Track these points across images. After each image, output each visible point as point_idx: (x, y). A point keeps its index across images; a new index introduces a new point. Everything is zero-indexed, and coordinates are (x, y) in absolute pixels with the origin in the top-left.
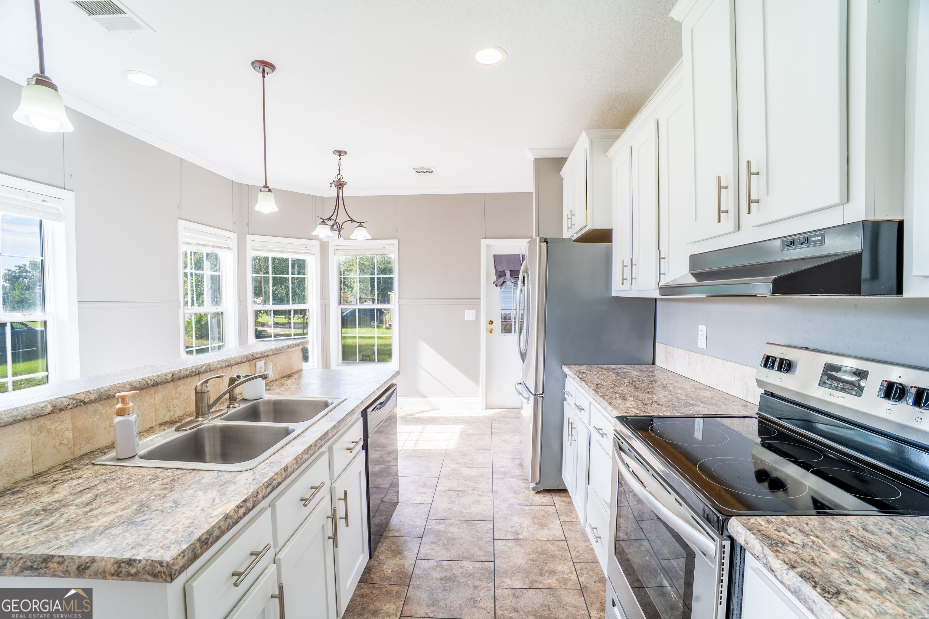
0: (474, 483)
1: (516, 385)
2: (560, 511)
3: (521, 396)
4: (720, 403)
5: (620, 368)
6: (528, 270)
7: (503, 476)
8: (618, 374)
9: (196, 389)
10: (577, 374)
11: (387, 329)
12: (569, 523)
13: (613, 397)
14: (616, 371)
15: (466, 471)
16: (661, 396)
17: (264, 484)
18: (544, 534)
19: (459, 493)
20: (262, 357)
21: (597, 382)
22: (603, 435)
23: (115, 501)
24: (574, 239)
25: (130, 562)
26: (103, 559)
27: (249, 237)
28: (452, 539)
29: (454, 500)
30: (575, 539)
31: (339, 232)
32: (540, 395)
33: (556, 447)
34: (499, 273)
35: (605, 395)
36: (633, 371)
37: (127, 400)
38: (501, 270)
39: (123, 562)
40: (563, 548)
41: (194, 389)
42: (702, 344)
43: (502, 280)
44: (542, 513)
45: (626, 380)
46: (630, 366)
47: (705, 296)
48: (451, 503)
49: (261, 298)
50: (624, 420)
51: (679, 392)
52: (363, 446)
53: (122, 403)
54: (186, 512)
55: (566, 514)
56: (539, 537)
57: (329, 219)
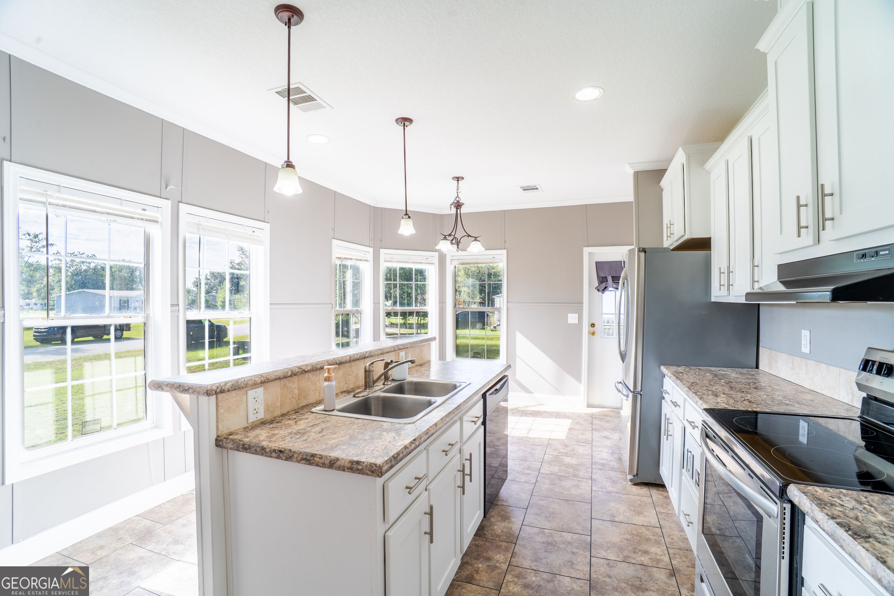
0: (574, 470)
1: (616, 384)
2: (656, 502)
3: (620, 393)
4: (819, 405)
5: (719, 371)
6: (628, 277)
7: (602, 467)
8: (716, 376)
9: (365, 368)
10: (674, 374)
11: (492, 330)
12: (665, 514)
13: (706, 393)
14: (715, 373)
15: (568, 460)
16: (756, 396)
17: (424, 432)
18: (639, 520)
19: (560, 478)
20: (404, 349)
21: (692, 381)
22: (694, 427)
23: (335, 433)
24: (671, 248)
25: (358, 463)
26: (343, 459)
27: (382, 251)
28: (553, 513)
29: (555, 482)
30: (670, 528)
31: (458, 245)
32: (638, 393)
33: (654, 443)
34: (601, 279)
35: (698, 392)
36: (732, 374)
37: (331, 371)
38: (603, 276)
39: (354, 462)
40: (657, 533)
41: (364, 368)
42: (806, 349)
43: (604, 285)
44: (639, 502)
45: (723, 381)
46: (730, 369)
47: (795, 303)
48: (552, 484)
49: (391, 302)
50: (711, 412)
51: (776, 393)
52: (482, 422)
53: (328, 373)
54: (380, 442)
55: (662, 506)
56: (634, 522)
57: (450, 235)
